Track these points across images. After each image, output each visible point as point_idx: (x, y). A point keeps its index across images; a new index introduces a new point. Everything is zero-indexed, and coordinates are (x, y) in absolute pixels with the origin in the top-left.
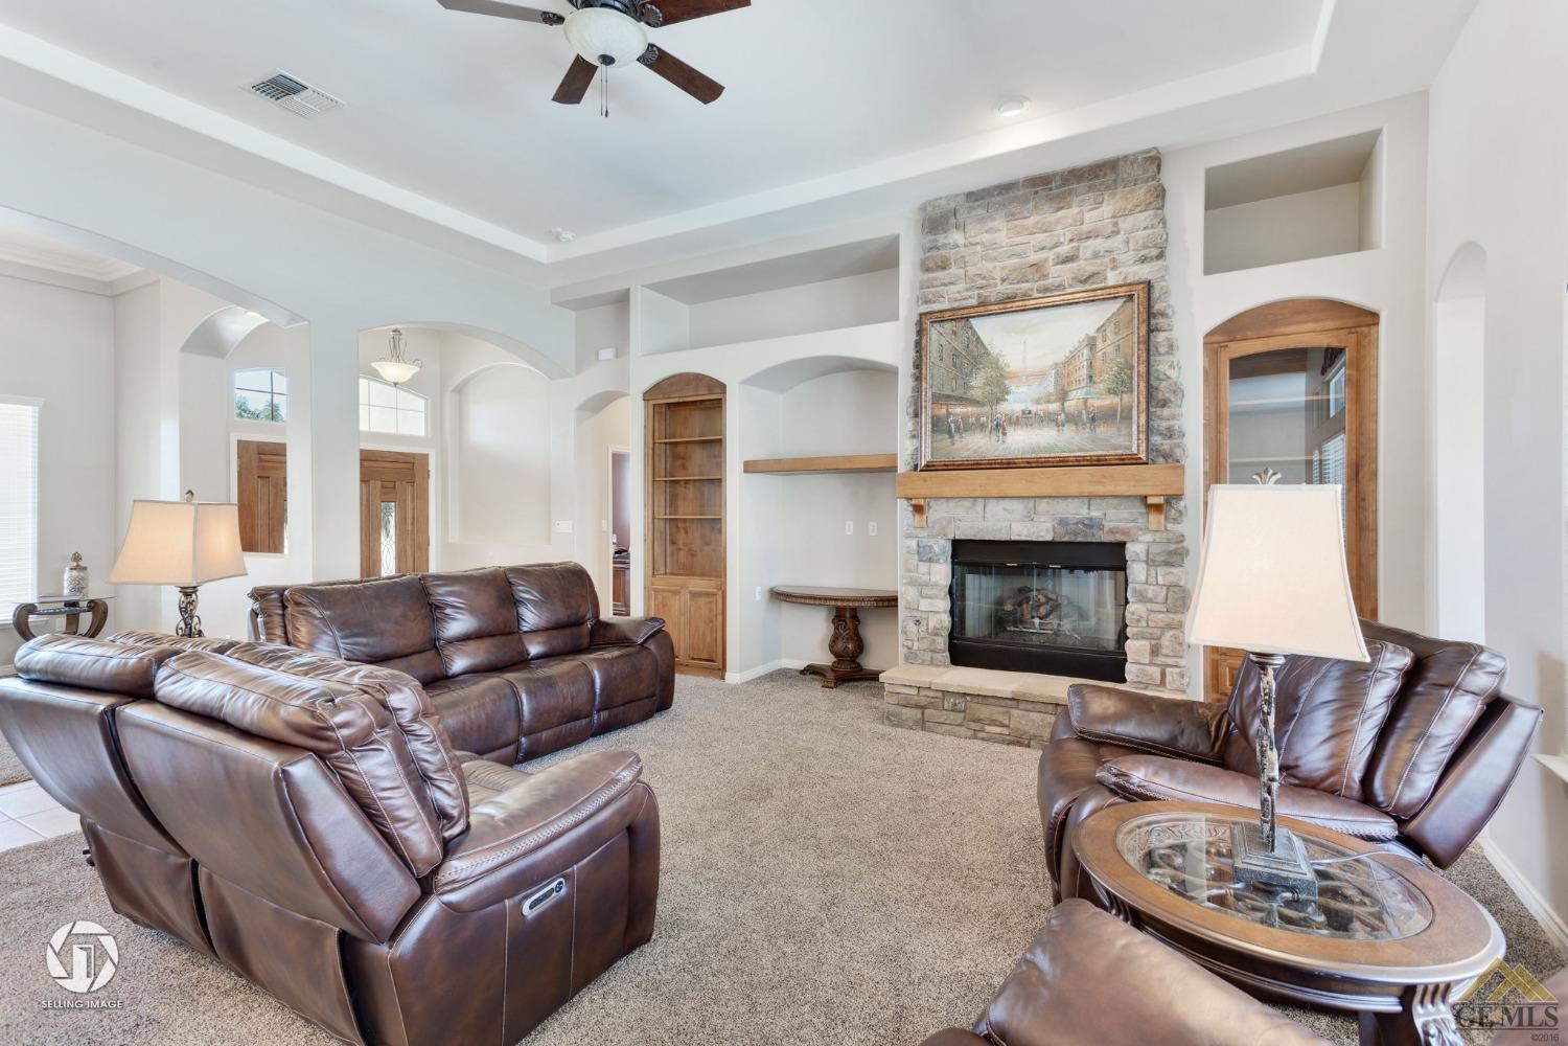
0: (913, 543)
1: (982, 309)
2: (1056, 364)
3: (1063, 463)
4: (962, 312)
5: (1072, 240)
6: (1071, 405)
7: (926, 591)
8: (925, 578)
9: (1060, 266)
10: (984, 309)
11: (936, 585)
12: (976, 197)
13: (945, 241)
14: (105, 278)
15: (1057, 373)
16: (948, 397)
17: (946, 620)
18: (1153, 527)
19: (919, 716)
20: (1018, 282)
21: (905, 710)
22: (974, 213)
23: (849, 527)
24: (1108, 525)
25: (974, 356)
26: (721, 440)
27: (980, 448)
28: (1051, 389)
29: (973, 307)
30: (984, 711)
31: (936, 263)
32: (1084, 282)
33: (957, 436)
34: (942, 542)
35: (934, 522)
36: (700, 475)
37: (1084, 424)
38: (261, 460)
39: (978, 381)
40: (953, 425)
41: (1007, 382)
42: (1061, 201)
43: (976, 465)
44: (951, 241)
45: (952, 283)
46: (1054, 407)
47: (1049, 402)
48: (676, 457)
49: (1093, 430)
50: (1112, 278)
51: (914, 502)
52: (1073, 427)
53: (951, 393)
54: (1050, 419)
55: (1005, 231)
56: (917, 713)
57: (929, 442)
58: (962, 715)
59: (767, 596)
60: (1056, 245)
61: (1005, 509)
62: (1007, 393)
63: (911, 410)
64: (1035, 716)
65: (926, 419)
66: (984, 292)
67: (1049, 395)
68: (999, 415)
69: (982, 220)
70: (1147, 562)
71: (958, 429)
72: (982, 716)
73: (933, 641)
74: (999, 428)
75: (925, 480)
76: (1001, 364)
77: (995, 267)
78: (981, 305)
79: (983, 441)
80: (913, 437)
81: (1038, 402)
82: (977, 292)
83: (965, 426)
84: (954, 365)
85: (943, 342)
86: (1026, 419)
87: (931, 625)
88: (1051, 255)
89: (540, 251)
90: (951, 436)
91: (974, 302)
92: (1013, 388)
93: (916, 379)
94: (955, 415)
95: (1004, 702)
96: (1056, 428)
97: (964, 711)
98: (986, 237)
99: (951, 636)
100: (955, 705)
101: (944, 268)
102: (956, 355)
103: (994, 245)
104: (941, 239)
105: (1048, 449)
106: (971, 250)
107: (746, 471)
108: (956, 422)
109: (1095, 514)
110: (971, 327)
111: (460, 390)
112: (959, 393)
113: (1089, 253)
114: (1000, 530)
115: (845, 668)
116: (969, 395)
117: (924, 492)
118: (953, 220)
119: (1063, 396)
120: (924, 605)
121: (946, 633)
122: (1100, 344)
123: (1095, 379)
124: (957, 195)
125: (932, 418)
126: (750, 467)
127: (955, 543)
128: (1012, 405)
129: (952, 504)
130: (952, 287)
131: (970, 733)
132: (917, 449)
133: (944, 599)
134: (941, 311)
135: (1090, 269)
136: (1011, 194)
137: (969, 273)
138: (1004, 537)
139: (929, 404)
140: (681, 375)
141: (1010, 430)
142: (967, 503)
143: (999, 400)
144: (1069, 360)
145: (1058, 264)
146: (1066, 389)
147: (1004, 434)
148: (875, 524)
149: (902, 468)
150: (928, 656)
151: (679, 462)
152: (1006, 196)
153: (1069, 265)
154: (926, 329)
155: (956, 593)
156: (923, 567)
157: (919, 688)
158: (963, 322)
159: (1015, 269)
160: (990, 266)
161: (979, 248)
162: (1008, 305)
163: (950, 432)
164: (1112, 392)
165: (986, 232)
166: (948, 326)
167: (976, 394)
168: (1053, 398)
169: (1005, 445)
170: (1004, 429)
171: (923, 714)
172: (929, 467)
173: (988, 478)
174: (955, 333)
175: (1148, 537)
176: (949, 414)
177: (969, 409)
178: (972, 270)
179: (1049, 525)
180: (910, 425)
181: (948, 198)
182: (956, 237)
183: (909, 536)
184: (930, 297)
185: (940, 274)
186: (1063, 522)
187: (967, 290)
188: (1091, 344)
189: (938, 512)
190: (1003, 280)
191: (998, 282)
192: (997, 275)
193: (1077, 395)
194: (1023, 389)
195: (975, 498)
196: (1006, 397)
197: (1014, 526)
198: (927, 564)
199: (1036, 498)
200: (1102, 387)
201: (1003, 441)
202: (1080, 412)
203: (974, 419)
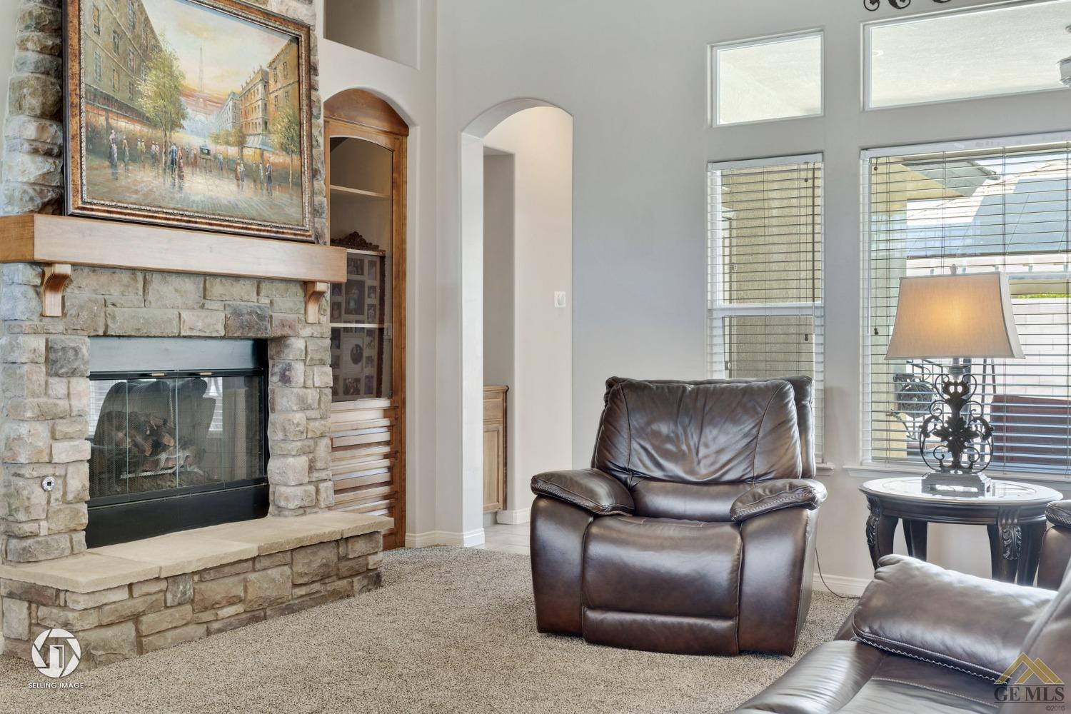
0: (39, 344)
2: (234, 94)
3: (245, 230)
6: (249, 153)
7: (60, 428)
8: (61, 405)
15: (235, 106)
16: (108, 99)
17: (89, 474)
18: (311, 319)
21: (109, 633)
24: (277, 316)
27: (153, 191)
28: (229, 127)
30: (217, 589)
33: (121, 165)
35: (82, 307)
37: (261, 183)
39: (147, 86)
40: (115, 147)
41: (183, 99)
46: (233, 151)
47: (227, 143)
49: (270, 193)
51: (45, 270)
52: (252, 185)
53: (110, 93)
56: (128, 630)
58: (191, 606)
61: (176, 290)
62: (184, 117)
64: (274, 573)
65: (75, 128)
67: (228, 134)
68: (174, 147)
70: (304, 361)
72: (218, 597)
74: (176, 163)
76: (175, 70)
79: (155, 183)
81: (216, 139)
83: (134, 154)
84: (116, 48)
86: (203, 161)
90: (113, 166)
92: (189, 111)
94: (118, 131)
96: (235, 181)
102: (117, 33)
105: (228, 208)
108: (119, 144)
109: (265, 301)
112: (122, 96)
114: (166, 321)
116: (136, 105)
119: (241, 143)
120: (61, 452)
122: (271, 82)
123: (270, 126)
125: (87, 126)
128: (190, 137)
129: (103, 278)
131: (201, 630)
139: (83, 101)
141: (186, 172)
142: (124, 278)
143: (173, 124)
144: (247, 93)
146: (244, 130)
147: (181, 177)
156: (57, 385)
157: (130, 586)
163: (110, 157)
164: (285, 148)
167: (146, 105)
168: (231, 139)
169: (183, 194)
170: (180, 169)
171: (138, 627)
172: (82, 211)
175: (307, 331)
176: (109, 128)
177: (136, 128)
179: (221, 315)
183: (35, 331)
186: (236, 311)
188: (265, 80)
189: (82, 290)
193: (254, 142)
194: (200, 117)
195: (133, 270)
196: (182, 121)
197: (184, 315)
198: (65, 380)
199: (206, 276)
200: (275, 139)
201: (181, 188)
202: (257, 166)
203: (141, 146)
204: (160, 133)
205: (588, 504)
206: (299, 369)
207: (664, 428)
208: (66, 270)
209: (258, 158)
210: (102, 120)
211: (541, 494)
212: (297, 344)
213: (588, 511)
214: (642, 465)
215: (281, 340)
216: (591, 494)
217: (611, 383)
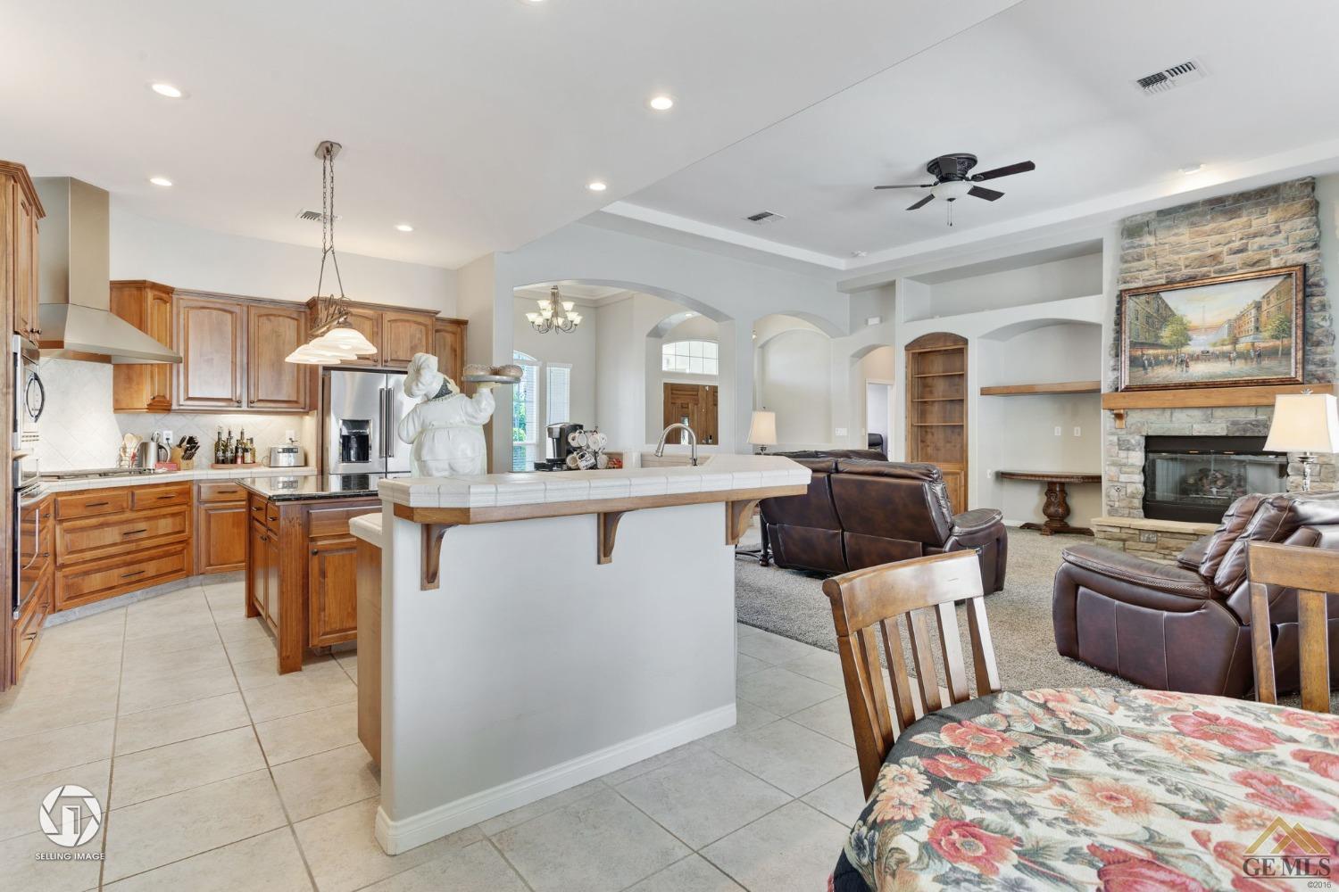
0: (1115, 439)
1: (1169, 286)
2: (1229, 320)
3: (1235, 384)
4: (1153, 288)
5: (1242, 239)
6: (1241, 346)
7: (1124, 469)
8: (1124, 461)
9: (1232, 256)
10: (1171, 285)
11: (1132, 465)
12: (1164, 213)
13: (1140, 243)
14: (594, 298)
15: (1230, 326)
16: (1142, 344)
17: (1141, 488)
19: (1122, 545)
20: (1199, 267)
21: (1110, 542)
22: (1162, 225)
23: (1058, 431)
25: (1165, 316)
26: (962, 375)
27: (1168, 376)
28: (1226, 337)
29: (1163, 285)
30: (1172, 543)
31: (1133, 257)
32: (1254, 264)
33: (1150, 369)
34: (1138, 437)
35: (1132, 425)
36: (943, 397)
37: (1251, 359)
38: (672, 393)
39: (1166, 334)
40: (1146, 362)
41: (1190, 333)
42: (1233, 213)
43: (1165, 388)
44: (1145, 243)
45: (1146, 270)
46: (1228, 348)
47: (1223, 345)
48: (925, 386)
49: (1259, 362)
50: (1274, 263)
51: (1115, 412)
52: (1243, 361)
53: (1144, 341)
54: (1225, 356)
55: (1188, 235)
57: (1127, 372)
58: (1154, 545)
59: (994, 478)
60: (1229, 242)
61: (1188, 415)
62: (1190, 340)
63: (1113, 353)
65: (1125, 358)
66: (1172, 275)
67: (1224, 340)
68: (1183, 355)
69: (1170, 227)
71: (1150, 364)
72: (1170, 546)
73: (1131, 502)
74: (1184, 362)
75: (1124, 397)
76: (1185, 321)
77: (1180, 258)
78: (1168, 283)
79: (1170, 372)
80: (1115, 369)
81: (1215, 345)
82: (1165, 275)
83: (1157, 362)
84: (1148, 322)
85: (1139, 308)
86: (1206, 356)
87: (1129, 491)
88: (1226, 249)
89: (841, 264)
90: (1145, 369)
91: (1163, 281)
92: (1195, 336)
93: (1117, 332)
95: (1187, 537)
96: (1229, 362)
97: (1156, 543)
98: (1173, 239)
99: (1144, 499)
100: (1148, 538)
101: (1139, 260)
102: (1149, 316)
103: (1179, 244)
104: (1137, 241)
105: (1225, 375)
106: (1160, 248)
107: (982, 394)
108: (1149, 360)
110: (1161, 298)
111: (763, 347)
112: (1151, 341)
113: (1255, 247)
114: (1183, 429)
115: (1056, 525)
116: (1159, 342)
117: (1124, 405)
118: (1146, 229)
119: (1235, 341)
120: (1123, 478)
121: (1141, 497)
122: (1265, 306)
123: (1261, 329)
124: (1150, 213)
125: (1130, 357)
126: (985, 392)
127: (1148, 439)
128: (1194, 348)
129: (1145, 413)
130: (1145, 272)
132: (1117, 378)
133: (1140, 474)
134: (1137, 289)
135: (1257, 257)
136: (1193, 211)
137: (1159, 263)
138: (1187, 433)
139: (1127, 349)
140: (933, 334)
141: (1192, 364)
142: (1157, 412)
143: (1183, 345)
144: (1239, 318)
145: (1230, 254)
146: (1238, 336)
147: (1187, 366)
148: (1079, 429)
149: (1105, 389)
150: (1127, 511)
151: (928, 389)
152: (1189, 212)
153: (1240, 255)
154: (1125, 301)
155: (1149, 472)
156: (1123, 454)
157: (1121, 528)
158: (1154, 296)
159: (1196, 259)
160: (1176, 257)
161: (1167, 246)
162: (1190, 282)
163: (1144, 366)
164: (1274, 337)
165: (1173, 235)
166: (1143, 298)
167: (1165, 341)
168: (1226, 343)
169: (1188, 374)
170: (1187, 363)
171: (1124, 544)
172: (1127, 389)
173: (1174, 396)
174: (1148, 302)
176: (1143, 355)
177: (1160, 351)
178: (1161, 261)
179: (1224, 425)
180: (1112, 363)
181: (1142, 215)
182: (1149, 240)
183: (1113, 434)
184: (1128, 279)
185: (1136, 264)
186: (1234, 423)
187: (1157, 273)
188: (1258, 306)
189: (1133, 418)
190: (1186, 267)
191: (1183, 267)
192: (1182, 263)
193: (1246, 340)
194: (1203, 337)
195: (1163, 409)
196: (1189, 342)
197: (1194, 426)
198: (1126, 452)
200: (1267, 334)
201: (1187, 371)
202: (1248, 351)
203: (1162, 358)
204: (1174, 351)
208: (1122, 411)
209: (1249, 347)
210: (1139, 353)
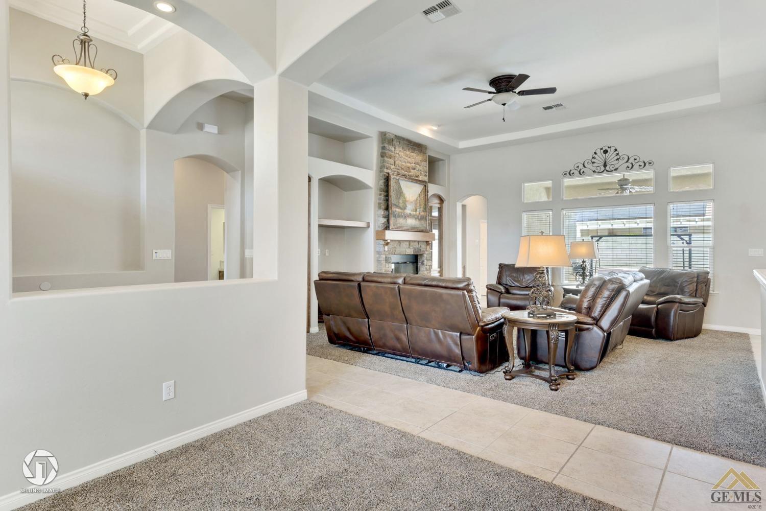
0: (384, 256)
2: (415, 200)
5: (415, 163)
6: (417, 213)
12: (400, 139)
15: (415, 203)
16: (395, 205)
18: (428, 249)
22: (397, 143)
24: (422, 249)
25: (400, 192)
27: (402, 224)
32: (417, 177)
35: (391, 249)
39: (401, 201)
40: (397, 215)
41: (406, 203)
42: (414, 150)
45: (392, 165)
46: (415, 213)
47: (414, 211)
50: (421, 178)
51: (385, 241)
52: (418, 220)
54: (414, 217)
55: (403, 153)
57: (392, 219)
60: (412, 163)
61: (405, 244)
62: (407, 207)
63: (383, 207)
65: (392, 211)
67: (414, 209)
68: (405, 214)
69: (398, 146)
74: (406, 217)
76: (405, 197)
79: (402, 222)
80: (384, 217)
81: (412, 211)
82: (396, 170)
84: (396, 194)
85: (394, 185)
86: (410, 216)
88: (411, 166)
90: (396, 219)
94: (397, 211)
96: (415, 220)
98: (399, 153)
101: (390, 158)
102: (396, 191)
103: (401, 157)
106: (396, 155)
109: (420, 246)
110: (399, 182)
112: (397, 204)
113: (418, 169)
116: (399, 205)
118: (392, 142)
119: (416, 211)
122: (421, 196)
123: (421, 207)
124: (394, 135)
128: (408, 211)
135: (418, 174)
139: (392, 207)
143: (405, 209)
144: (417, 199)
145: (412, 169)
146: (417, 208)
147: (406, 220)
148: (328, 250)
152: (403, 142)
153: (414, 171)
154: (391, 179)
158: (397, 180)
159: (406, 167)
160: (400, 163)
163: (396, 217)
164: (424, 211)
165: (400, 151)
166: (394, 180)
167: (401, 205)
174: (396, 183)
175: (427, 253)
176: (395, 211)
177: (399, 210)
178: (396, 162)
179: (412, 249)
180: (381, 213)
181: (391, 134)
182: (392, 149)
183: (383, 254)
186: (415, 248)
187: (395, 168)
192: (401, 167)
193: (418, 210)
194: (409, 206)
195: (398, 241)
197: (406, 250)
199: (410, 241)
200: (422, 209)
201: (406, 222)
202: (419, 216)
203: (400, 214)
204: (403, 211)
205: (499, 291)
206: (426, 261)
207: (514, 275)
208: (389, 241)
209: (419, 214)
210: (394, 209)
211: (488, 289)
212: (425, 255)
213: (499, 292)
214: (510, 283)
215: (422, 255)
216: (500, 289)
217: (500, 265)
